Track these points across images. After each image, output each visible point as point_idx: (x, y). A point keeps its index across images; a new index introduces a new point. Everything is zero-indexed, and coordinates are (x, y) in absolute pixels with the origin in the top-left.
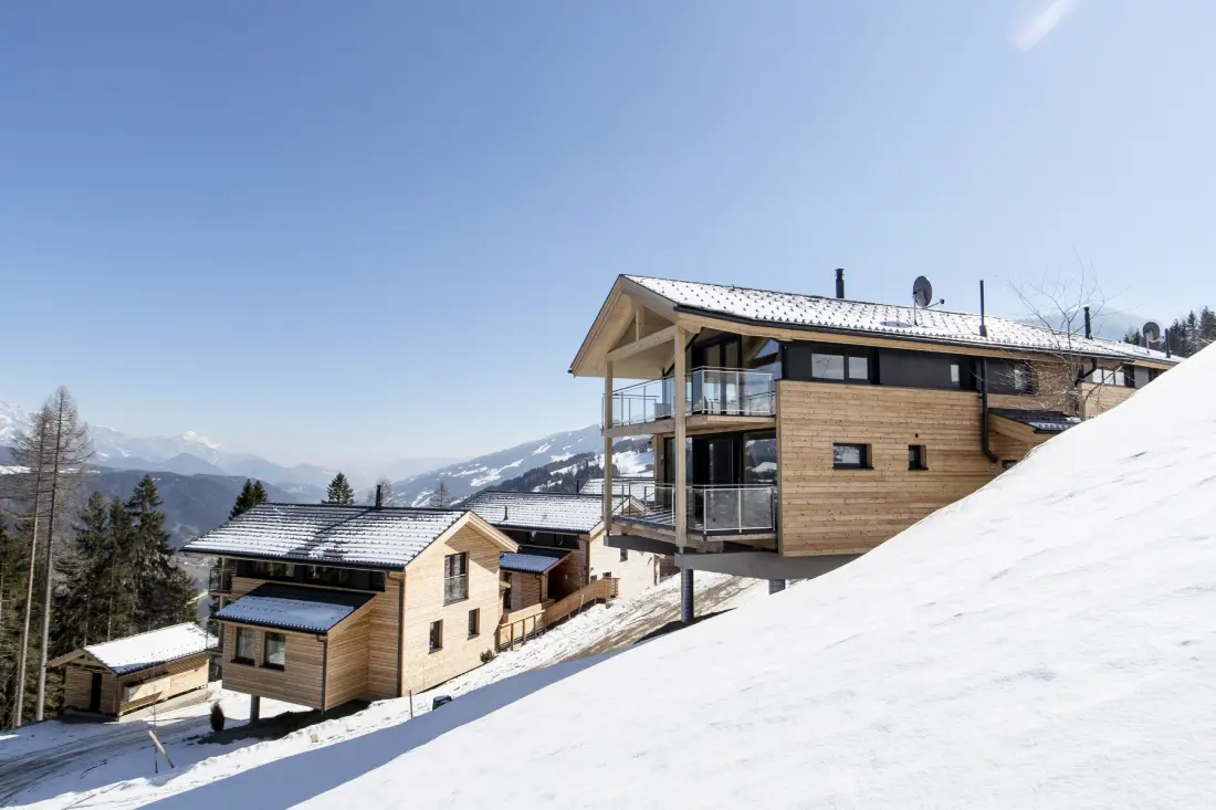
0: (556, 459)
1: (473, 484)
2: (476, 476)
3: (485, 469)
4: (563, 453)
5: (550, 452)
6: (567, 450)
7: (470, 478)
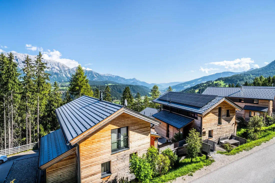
0: (203, 82)
1: (184, 87)
2: (185, 86)
3: (187, 84)
4: (205, 81)
5: (201, 81)
6: (206, 80)
7: (183, 86)
